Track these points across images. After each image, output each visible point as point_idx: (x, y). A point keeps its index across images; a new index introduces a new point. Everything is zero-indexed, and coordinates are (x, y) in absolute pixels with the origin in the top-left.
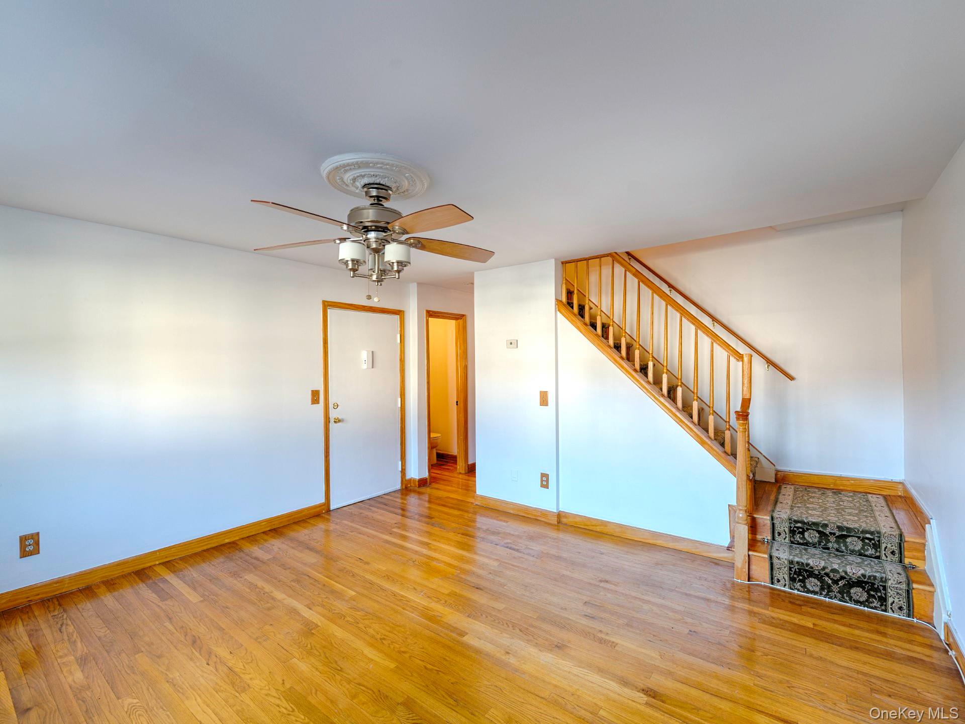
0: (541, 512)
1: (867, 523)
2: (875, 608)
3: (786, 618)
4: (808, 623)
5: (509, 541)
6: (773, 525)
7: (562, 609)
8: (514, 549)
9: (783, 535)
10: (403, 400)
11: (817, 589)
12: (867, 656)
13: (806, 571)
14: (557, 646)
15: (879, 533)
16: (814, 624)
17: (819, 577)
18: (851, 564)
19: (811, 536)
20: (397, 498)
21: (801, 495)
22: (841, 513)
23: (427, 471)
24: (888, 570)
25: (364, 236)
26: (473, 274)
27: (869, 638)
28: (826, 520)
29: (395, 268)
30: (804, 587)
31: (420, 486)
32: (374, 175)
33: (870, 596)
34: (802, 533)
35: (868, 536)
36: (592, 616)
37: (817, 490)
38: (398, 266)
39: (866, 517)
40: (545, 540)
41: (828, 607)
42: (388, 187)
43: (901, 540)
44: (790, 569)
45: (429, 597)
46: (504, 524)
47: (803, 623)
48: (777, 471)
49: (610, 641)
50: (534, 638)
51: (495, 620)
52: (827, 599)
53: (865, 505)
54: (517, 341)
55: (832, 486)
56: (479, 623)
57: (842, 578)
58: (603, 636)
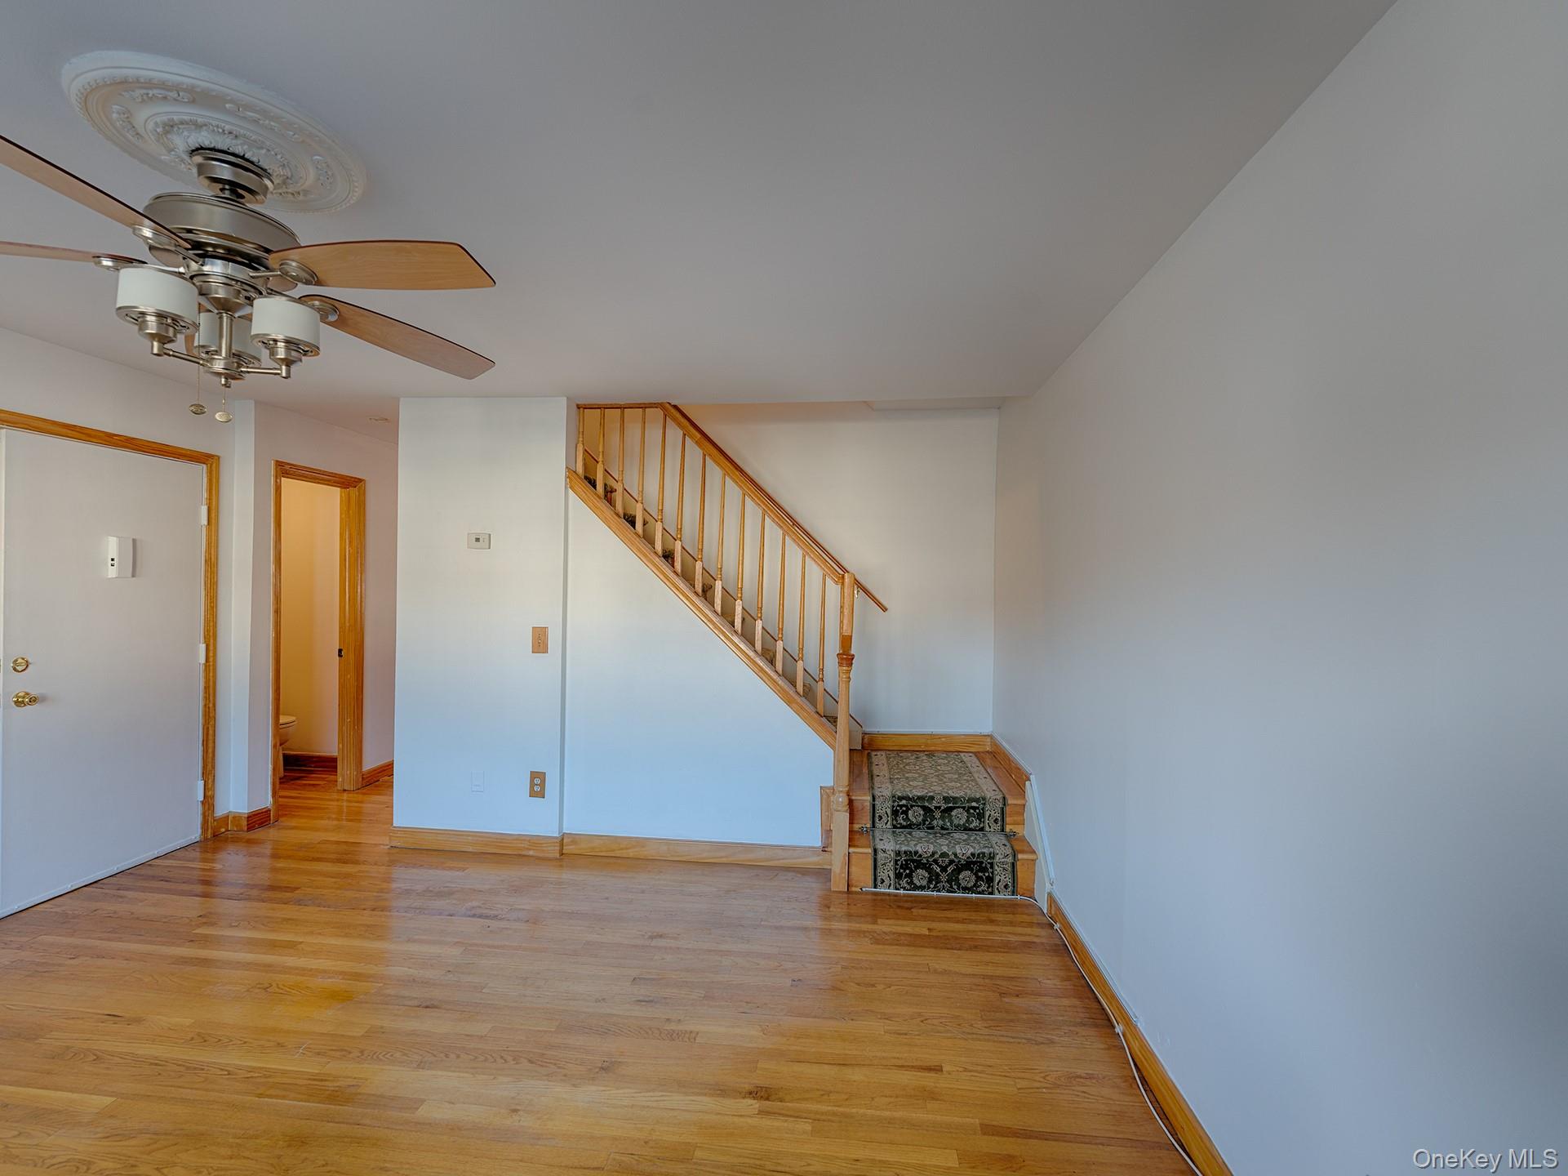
0: (529, 841)
1: (970, 789)
2: (982, 892)
3: (899, 929)
4: (921, 928)
5: (475, 904)
6: (874, 806)
7: (597, 1001)
8: (487, 917)
9: (884, 819)
10: (211, 648)
11: (924, 883)
12: (987, 953)
13: (913, 861)
14: (602, 1068)
15: (984, 799)
16: (929, 929)
17: (927, 867)
18: (959, 843)
19: (917, 814)
20: (193, 860)
21: (895, 762)
22: (942, 780)
23: (270, 793)
24: (994, 842)
25: (194, 266)
26: (398, 400)
27: (985, 931)
28: (931, 792)
29: (281, 354)
30: (911, 883)
31: (250, 828)
32: (230, 133)
33: (979, 878)
34: (905, 812)
35: (974, 804)
36: (651, 998)
37: (909, 754)
38: (288, 349)
39: (968, 781)
40: (541, 889)
41: (937, 903)
42: (265, 170)
43: (1005, 805)
44: (896, 861)
45: (319, 1054)
46: (460, 873)
47: (917, 931)
48: (865, 734)
49: (686, 1031)
50: (559, 1068)
51: (476, 1058)
52: (935, 893)
53: (961, 767)
54: (490, 535)
55: (923, 748)
56: (445, 1073)
57: (952, 862)
58: (673, 1027)
